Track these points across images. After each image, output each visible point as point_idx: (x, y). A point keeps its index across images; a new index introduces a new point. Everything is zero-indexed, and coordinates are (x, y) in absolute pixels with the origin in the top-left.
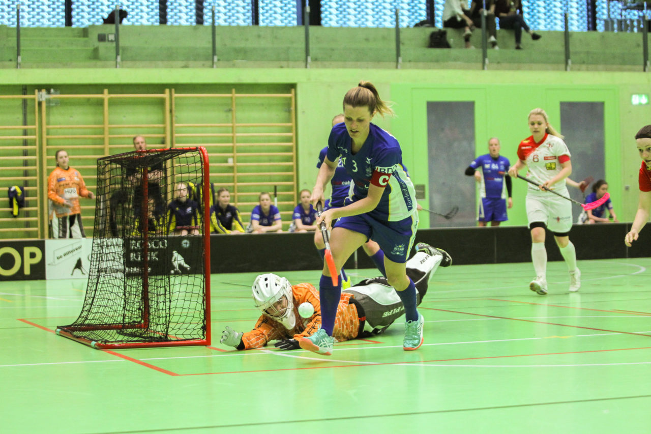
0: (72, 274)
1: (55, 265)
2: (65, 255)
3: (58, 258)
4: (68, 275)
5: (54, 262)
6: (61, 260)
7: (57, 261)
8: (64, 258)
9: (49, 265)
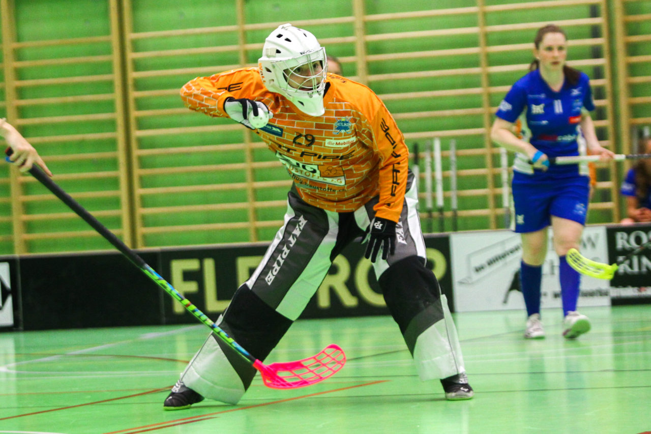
0: (505, 302)
1: (472, 284)
2: (490, 263)
3: (478, 270)
4: (497, 304)
5: (469, 277)
6: (482, 273)
7: (476, 277)
8: (488, 270)
9: (461, 283)
